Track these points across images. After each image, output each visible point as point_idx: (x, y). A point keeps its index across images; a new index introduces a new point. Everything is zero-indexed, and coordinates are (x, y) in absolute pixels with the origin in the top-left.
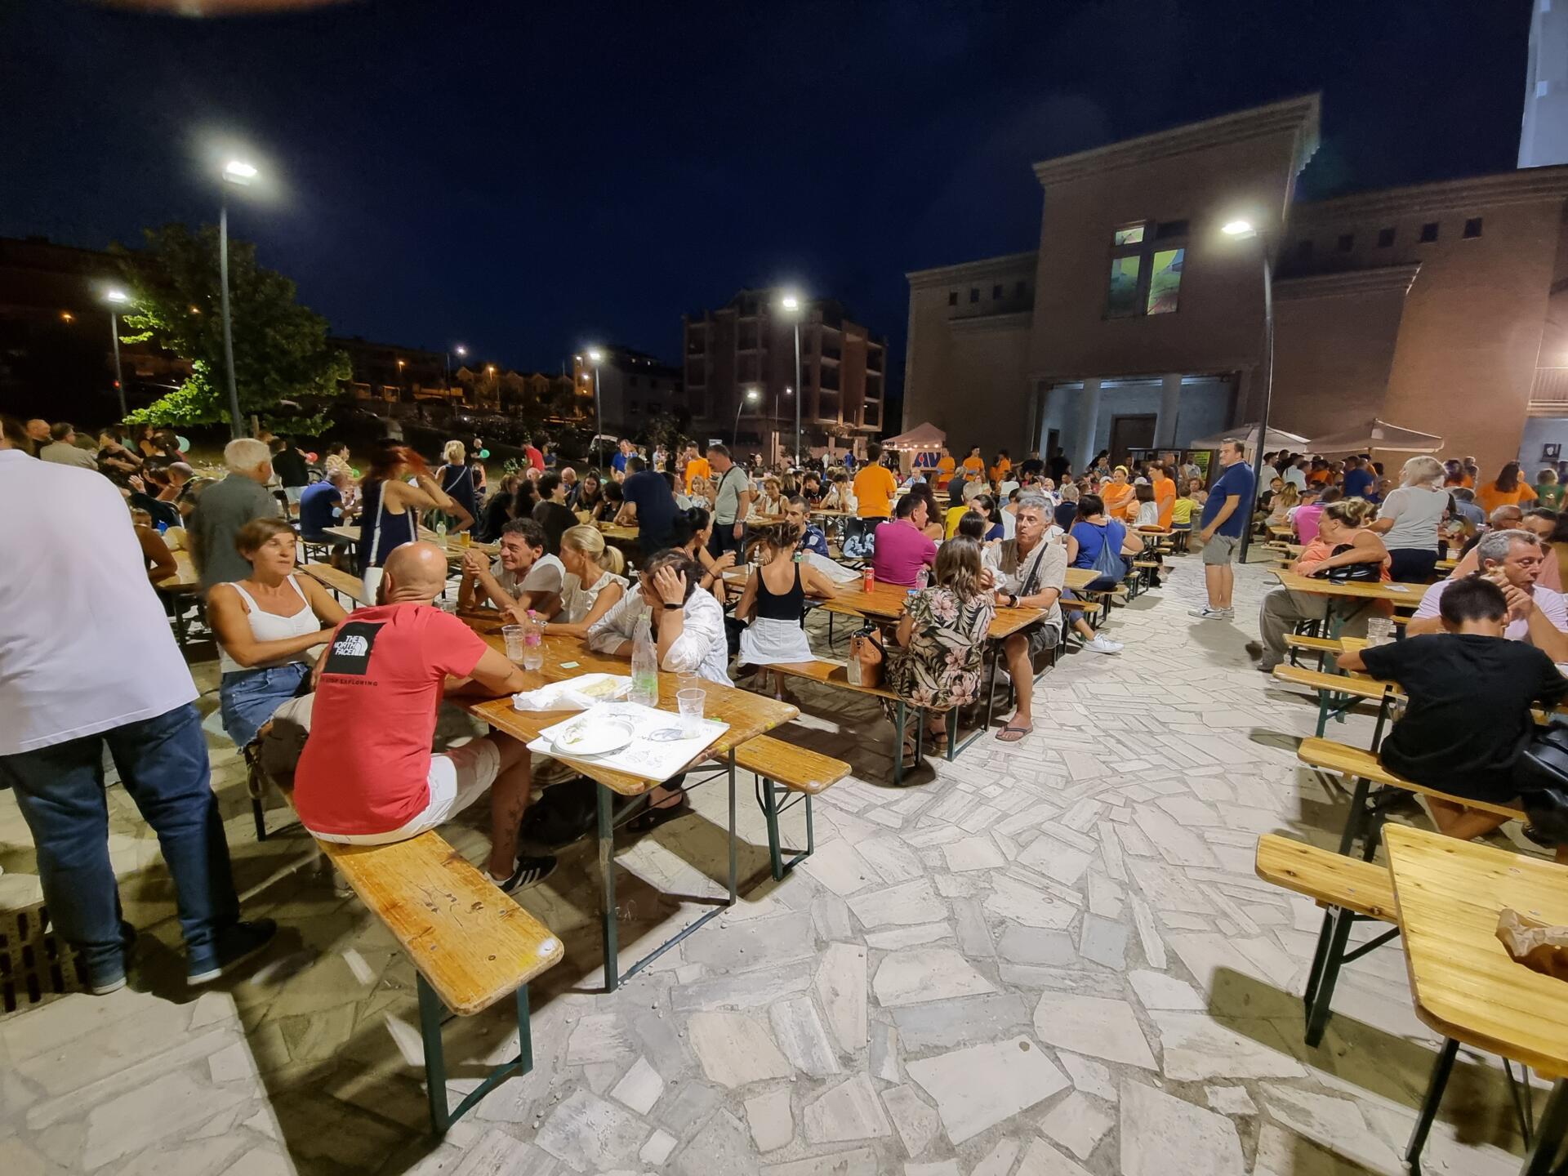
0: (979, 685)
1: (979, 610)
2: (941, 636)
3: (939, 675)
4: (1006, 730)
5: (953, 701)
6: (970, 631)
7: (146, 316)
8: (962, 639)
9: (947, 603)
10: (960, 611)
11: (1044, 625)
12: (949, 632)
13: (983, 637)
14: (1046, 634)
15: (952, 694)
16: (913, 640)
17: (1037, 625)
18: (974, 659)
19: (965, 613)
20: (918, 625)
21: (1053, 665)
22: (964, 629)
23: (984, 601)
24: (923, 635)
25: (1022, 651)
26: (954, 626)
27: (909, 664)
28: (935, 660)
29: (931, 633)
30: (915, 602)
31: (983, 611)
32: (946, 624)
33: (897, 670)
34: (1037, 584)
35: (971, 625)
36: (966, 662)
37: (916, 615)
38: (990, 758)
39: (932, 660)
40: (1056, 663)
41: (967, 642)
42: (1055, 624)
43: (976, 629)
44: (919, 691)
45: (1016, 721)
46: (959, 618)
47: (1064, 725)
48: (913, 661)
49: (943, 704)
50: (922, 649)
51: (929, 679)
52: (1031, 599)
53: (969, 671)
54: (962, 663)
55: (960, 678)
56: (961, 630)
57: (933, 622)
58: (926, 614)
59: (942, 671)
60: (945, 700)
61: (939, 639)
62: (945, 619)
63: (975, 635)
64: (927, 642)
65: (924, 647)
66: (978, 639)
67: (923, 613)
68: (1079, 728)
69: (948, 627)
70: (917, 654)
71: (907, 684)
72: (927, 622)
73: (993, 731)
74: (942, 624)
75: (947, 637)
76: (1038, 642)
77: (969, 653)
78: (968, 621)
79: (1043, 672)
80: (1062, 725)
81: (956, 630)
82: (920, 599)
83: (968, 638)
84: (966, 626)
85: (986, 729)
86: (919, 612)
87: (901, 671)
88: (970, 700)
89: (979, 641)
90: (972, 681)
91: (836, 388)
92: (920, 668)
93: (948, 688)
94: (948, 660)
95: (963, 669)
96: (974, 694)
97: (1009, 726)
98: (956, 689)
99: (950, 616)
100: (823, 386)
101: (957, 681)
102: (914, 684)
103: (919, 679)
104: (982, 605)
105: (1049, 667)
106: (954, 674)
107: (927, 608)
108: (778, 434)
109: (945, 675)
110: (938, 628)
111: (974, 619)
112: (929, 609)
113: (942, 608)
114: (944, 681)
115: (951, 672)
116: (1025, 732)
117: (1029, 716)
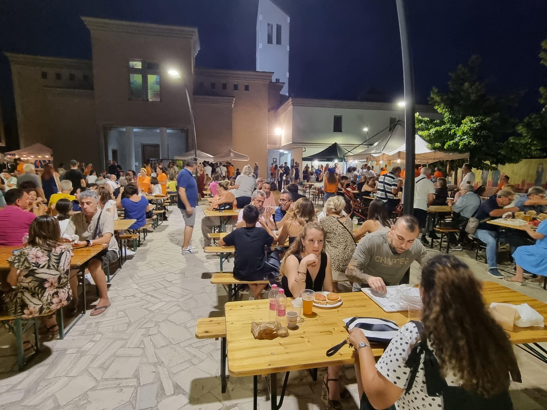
0: (70, 293)
1: (62, 254)
2: (38, 273)
3: (42, 296)
4: (95, 310)
5: (54, 307)
6: (58, 266)
8: (54, 272)
9: (40, 254)
10: (49, 257)
11: (108, 251)
12: (45, 270)
13: (67, 267)
14: (110, 255)
15: (53, 303)
16: (20, 280)
17: (104, 252)
18: (64, 280)
19: (53, 257)
20: (21, 271)
21: (121, 268)
22: (54, 266)
23: (65, 248)
24: (26, 276)
25: (97, 267)
26: (46, 266)
27: (19, 295)
28: (37, 288)
29: (31, 273)
30: (17, 258)
31: (64, 254)
32: (41, 266)
33: (11, 301)
34: (100, 232)
35: (58, 263)
36: (59, 283)
37: (19, 265)
38: (87, 328)
39: (35, 288)
40: (122, 266)
41: (57, 273)
42: (115, 250)
43: (61, 264)
44: (28, 309)
45: (100, 303)
46: (49, 261)
47: (127, 296)
48: (22, 292)
49: (48, 311)
50: (27, 284)
51: (35, 300)
52: (98, 240)
53: (62, 288)
54: (56, 285)
55: (56, 293)
56: (52, 267)
57: (31, 266)
58: (26, 264)
59: (44, 293)
60: (49, 308)
61: (37, 276)
62: (40, 263)
63: (62, 268)
64: (29, 279)
65: (28, 283)
66: (64, 269)
67: (23, 263)
68: (134, 296)
69: (43, 267)
70: (24, 288)
71: (20, 307)
72: (27, 268)
73: (88, 312)
74: (38, 267)
75: (43, 273)
76: (106, 260)
77: (60, 278)
78: (56, 261)
79: (116, 273)
80: (125, 297)
81: (49, 267)
82: (20, 256)
83: (57, 270)
84: (54, 264)
85: (84, 313)
86: (21, 263)
87: (15, 300)
88: (65, 303)
89: (65, 270)
90: (64, 294)
92: (27, 295)
93: (49, 301)
94: (46, 285)
95: (57, 288)
96: (68, 299)
97: (97, 307)
98: (55, 300)
99: (43, 260)
101: (55, 296)
102: (24, 306)
103: (28, 302)
104: (63, 251)
105: (119, 269)
106: (52, 292)
107: (26, 259)
109: (46, 294)
110: (36, 269)
111: (59, 259)
112: (27, 260)
113: (37, 257)
114: (46, 298)
115: (49, 292)
116: (106, 307)
117: (107, 298)
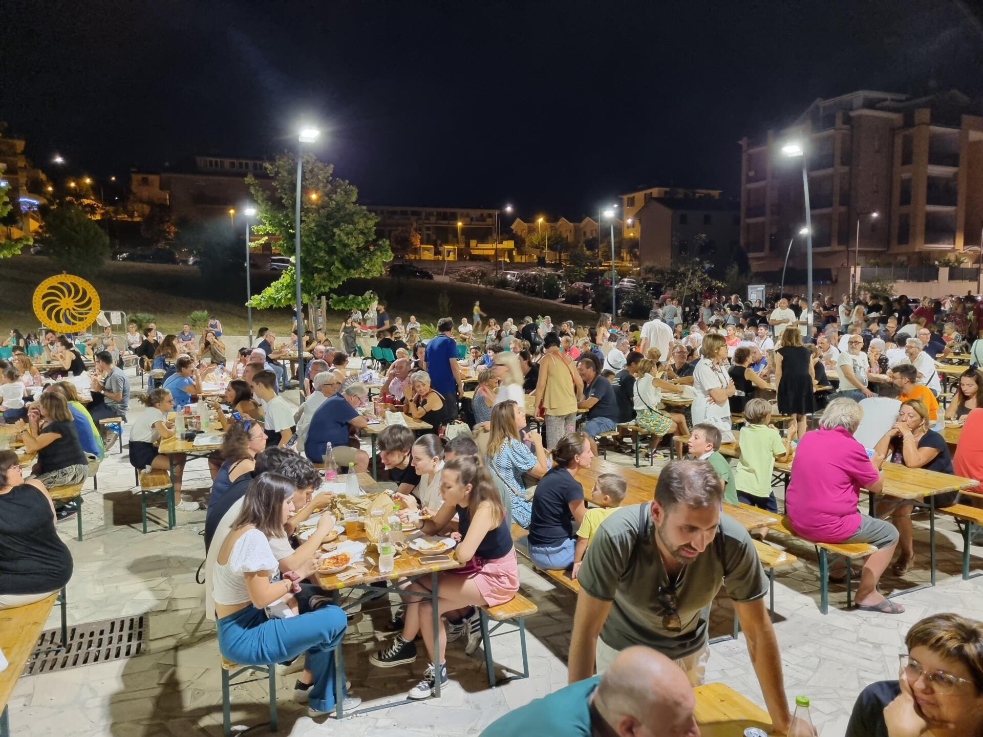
7: (264, 224)
91: (953, 203)
100: (930, 201)
108: (859, 269)
